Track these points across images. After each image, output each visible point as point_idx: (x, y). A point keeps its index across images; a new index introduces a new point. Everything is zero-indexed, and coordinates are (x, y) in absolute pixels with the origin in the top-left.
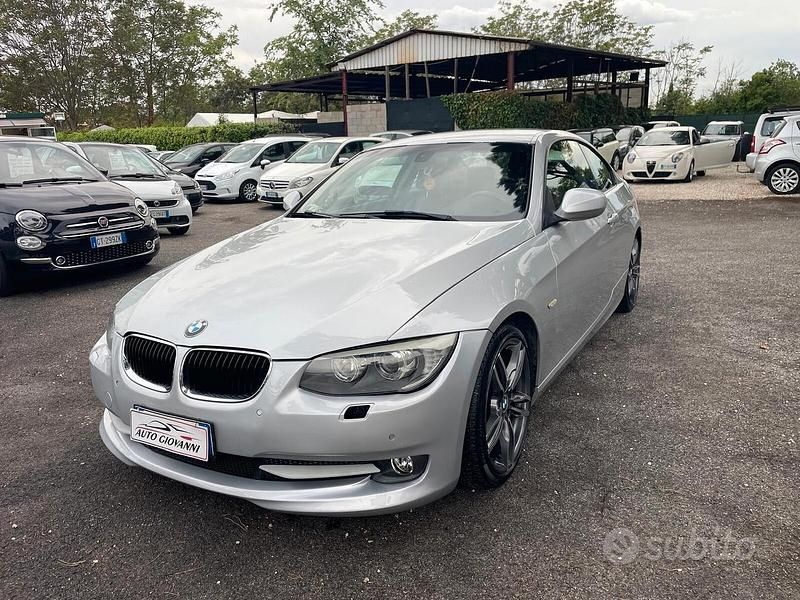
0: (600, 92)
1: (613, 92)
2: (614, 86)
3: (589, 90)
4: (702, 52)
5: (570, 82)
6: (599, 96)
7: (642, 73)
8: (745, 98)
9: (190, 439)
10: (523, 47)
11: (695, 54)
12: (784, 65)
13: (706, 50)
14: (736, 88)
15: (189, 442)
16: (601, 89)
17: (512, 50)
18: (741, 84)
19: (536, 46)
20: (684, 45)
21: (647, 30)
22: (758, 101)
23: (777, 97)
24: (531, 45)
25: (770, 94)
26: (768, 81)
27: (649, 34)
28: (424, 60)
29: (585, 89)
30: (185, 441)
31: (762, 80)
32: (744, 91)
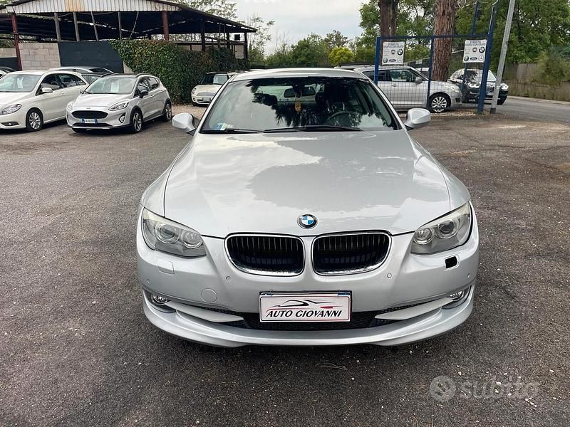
0: (222, 46)
1: (229, 47)
2: (228, 43)
3: (215, 44)
4: (268, 24)
5: (203, 37)
6: (221, 49)
7: (242, 34)
8: (296, 57)
9: (331, 307)
10: (173, 9)
11: (264, 25)
12: (315, 37)
13: (271, 23)
14: (290, 50)
15: (330, 310)
16: (222, 44)
17: (165, 10)
18: (293, 47)
19: (183, 9)
20: (258, 19)
21: (232, 6)
22: (303, 59)
23: (313, 57)
24: (180, 8)
25: (309, 54)
26: (307, 46)
27: (233, 8)
28: (90, 10)
29: (212, 43)
30: (325, 310)
31: (304, 45)
32: (294, 52)
